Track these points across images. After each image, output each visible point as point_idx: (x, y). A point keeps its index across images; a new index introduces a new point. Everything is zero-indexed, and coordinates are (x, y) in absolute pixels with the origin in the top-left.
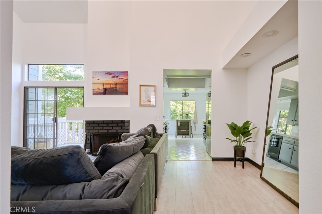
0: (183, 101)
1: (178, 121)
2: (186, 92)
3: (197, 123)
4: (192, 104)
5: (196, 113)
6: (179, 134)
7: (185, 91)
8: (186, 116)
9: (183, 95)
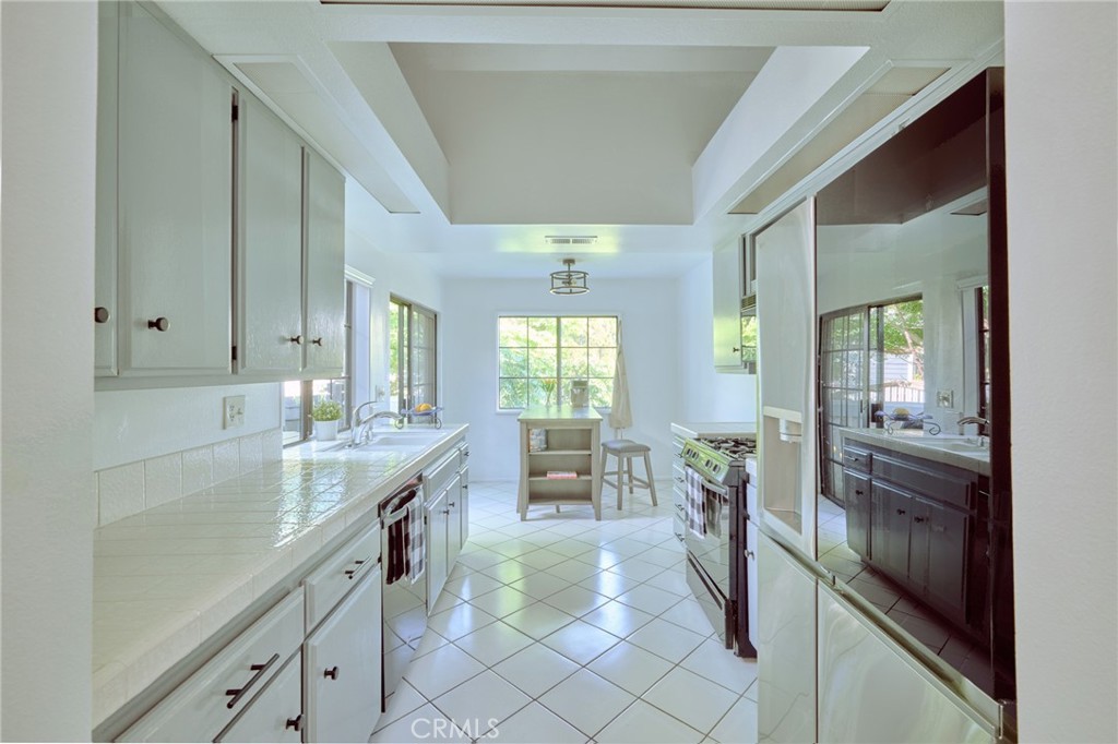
0: (558, 318)
1: (528, 425)
2: (573, 268)
3: (630, 425)
4: (604, 330)
5: (624, 374)
6: (535, 497)
7: (569, 261)
8: (577, 391)
9: (558, 283)
